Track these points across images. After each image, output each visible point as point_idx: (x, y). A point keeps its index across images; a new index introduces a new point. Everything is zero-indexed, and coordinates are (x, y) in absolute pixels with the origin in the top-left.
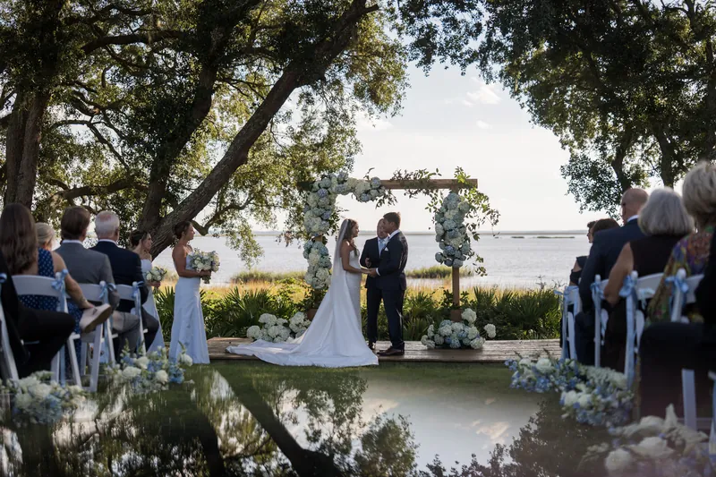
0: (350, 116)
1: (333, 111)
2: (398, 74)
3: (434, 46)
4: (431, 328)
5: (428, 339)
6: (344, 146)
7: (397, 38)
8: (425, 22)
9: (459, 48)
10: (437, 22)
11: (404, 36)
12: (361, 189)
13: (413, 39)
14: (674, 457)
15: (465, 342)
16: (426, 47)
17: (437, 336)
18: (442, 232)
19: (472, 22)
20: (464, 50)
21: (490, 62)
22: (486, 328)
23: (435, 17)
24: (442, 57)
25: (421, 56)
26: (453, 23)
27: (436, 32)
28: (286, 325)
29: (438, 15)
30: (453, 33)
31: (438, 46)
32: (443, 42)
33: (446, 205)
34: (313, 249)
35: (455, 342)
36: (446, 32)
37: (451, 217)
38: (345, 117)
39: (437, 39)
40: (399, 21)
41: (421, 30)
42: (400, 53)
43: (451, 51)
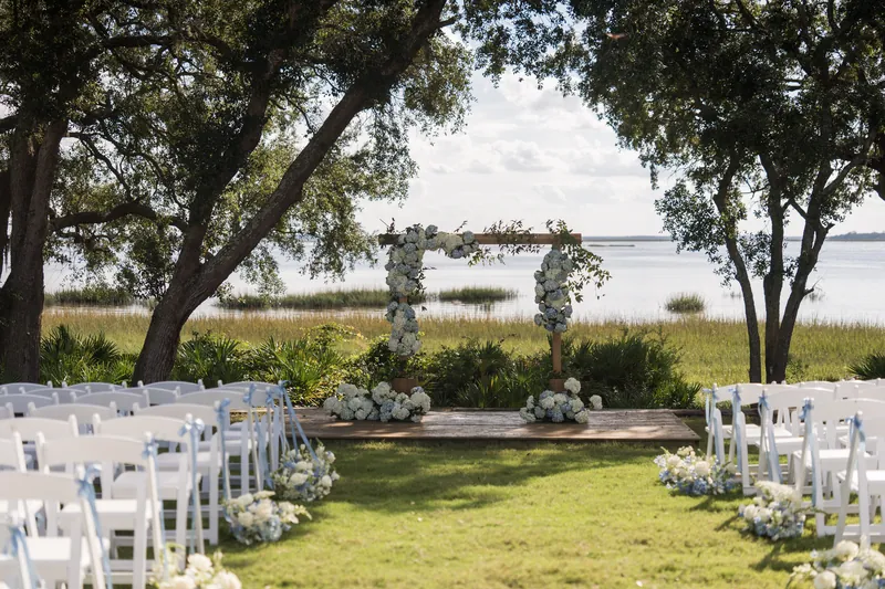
0: (402, 131)
1: (381, 125)
2: (460, 82)
3: (505, 52)
4: (531, 398)
5: (528, 411)
6: (396, 167)
7: (461, 42)
8: (494, 24)
9: (535, 56)
10: (509, 25)
11: (469, 39)
12: (453, 245)
13: (480, 44)
15: (570, 415)
16: (496, 54)
17: (538, 409)
18: (543, 293)
19: (551, 27)
20: (540, 59)
21: (567, 69)
22: (591, 399)
23: (507, 20)
24: (515, 66)
25: (489, 64)
26: (529, 26)
27: (509, 36)
28: (368, 396)
29: (511, 17)
30: (528, 38)
31: (510, 53)
32: (515, 48)
33: (547, 263)
34: (398, 312)
35: (558, 416)
36: (519, 37)
37: (553, 277)
38: (395, 133)
39: (509, 45)
40: (463, 22)
41: (490, 34)
42: (463, 59)
43: (526, 60)
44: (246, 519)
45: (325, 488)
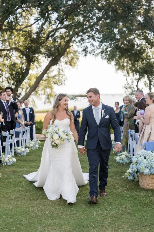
0: (64, 70)
2: (77, 59)
3: (87, 51)
6: (62, 79)
9: (94, 52)
12: (71, 97)
13: (82, 49)
14: (126, 158)
23: (88, 43)
24: (90, 54)
25: (84, 54)
26: (93, 45)
27: (88, 47)
30: (93, 48)
32: (90, 50)
40: (78, 44)
41: (84, 47)
42: (78, 53)
43: (92, 53)
44: (19, 151)
45: (37, 147)
